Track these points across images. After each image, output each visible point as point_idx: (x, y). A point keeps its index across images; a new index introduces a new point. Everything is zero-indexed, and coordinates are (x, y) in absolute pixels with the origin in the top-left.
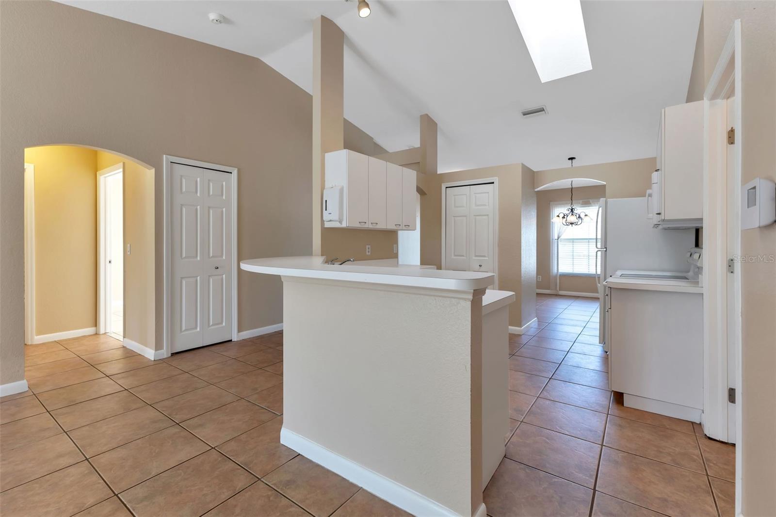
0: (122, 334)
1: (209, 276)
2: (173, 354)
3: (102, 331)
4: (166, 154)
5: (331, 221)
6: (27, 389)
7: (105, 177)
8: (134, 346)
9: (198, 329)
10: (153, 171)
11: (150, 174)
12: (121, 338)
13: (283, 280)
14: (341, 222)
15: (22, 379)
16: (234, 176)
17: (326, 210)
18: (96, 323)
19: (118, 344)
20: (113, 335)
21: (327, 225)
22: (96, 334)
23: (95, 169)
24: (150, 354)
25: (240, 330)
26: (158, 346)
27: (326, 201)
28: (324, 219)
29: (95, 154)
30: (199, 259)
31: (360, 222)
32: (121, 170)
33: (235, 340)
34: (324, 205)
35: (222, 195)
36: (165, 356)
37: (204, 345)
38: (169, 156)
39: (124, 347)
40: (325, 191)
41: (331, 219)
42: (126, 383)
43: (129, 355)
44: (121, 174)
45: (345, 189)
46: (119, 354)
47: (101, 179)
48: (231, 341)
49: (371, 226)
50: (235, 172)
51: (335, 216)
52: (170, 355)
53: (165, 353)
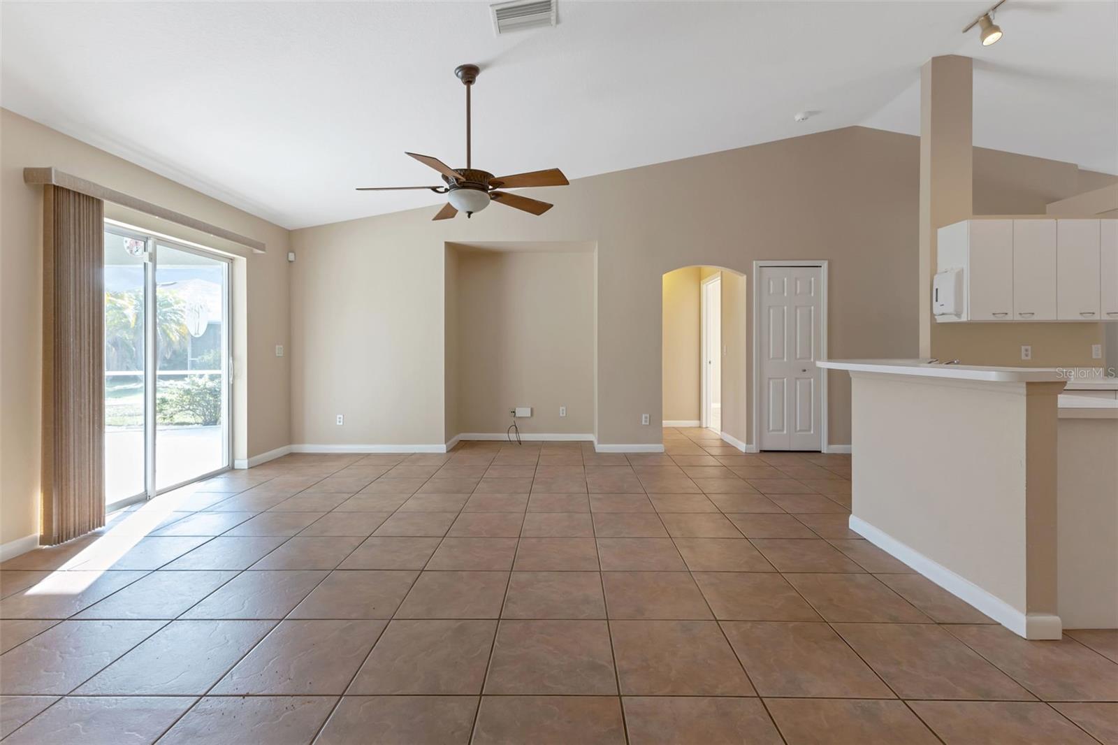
0: (720, 430)
1: (796, 379)
2: (761, 451)
3: (704, 426)
4: (756, 260)
5: (943, 314)
6: (663, 451)
7: (707, 286)
8: (730, 439)
9: (785, 432)
10: (745, 277)
11: (742, 279)
12: (719, 433)
13: (851, 376)
14: (958, 315)
15: (661, 443)
16: (824, 271)
17: (937, 301)
18: (700, 418)
19: (718, 437)
20: (712, 430)
21: (940, 320)
22: (700, 427)
23: (699, 279)
24: (742, 447)
25: (830, 442)
26: (749, 441)
27: (937, 290)
28: (935, 312)
29: (700, 269)
30: (785, 360)
31: (994, 314)
32: (720, 278)
33: (825, 452)
34: (934, 294)
35: (811, 293)
36: (755, 451)
37: (791, 449)
38: (758, 262)
39: (721, 439)
40: (936, 277)
41: (944, 312)
42: (725, 462)
43: (725, 445)
44: (720, 281)
45: (965, 272)
46: (718, 443)
47: (704, 287)
48: (820, 452)
49: (1018, 318)
50: (825, 265)
51: (950, 308)
52: (759, 451)
53: (754, 449)
